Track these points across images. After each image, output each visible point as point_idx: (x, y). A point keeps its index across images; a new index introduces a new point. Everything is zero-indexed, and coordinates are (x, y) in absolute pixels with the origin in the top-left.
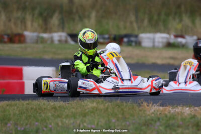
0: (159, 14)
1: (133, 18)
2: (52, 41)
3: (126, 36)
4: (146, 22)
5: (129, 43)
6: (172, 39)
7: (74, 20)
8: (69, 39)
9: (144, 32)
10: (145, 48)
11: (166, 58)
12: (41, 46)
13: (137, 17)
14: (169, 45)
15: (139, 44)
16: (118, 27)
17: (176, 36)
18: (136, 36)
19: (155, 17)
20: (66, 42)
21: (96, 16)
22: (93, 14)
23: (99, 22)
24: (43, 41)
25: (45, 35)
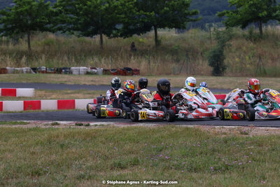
0: (80, 56)
1: (66, 58)
2: (22, 72)
3: (64, 69)
4: (73, 60)
5: (66, 73)
6: (89, 70)
7: (33, 60)
8: (32, 71)
9: (73, 66)
10: (75, 75)
11: (88, 81)
12: (18, 75)
13: (69, 58)
14: (88, 73)
15: (71, 73)
16: (58, 63)
17: (92, 68)
18: (69, 69)
19: (79, 58)
20: (30, 72)
21: (46, 58)
22: (43, 56)
23: (47, 60)
24: (17, 72)
25: (18, 69)
